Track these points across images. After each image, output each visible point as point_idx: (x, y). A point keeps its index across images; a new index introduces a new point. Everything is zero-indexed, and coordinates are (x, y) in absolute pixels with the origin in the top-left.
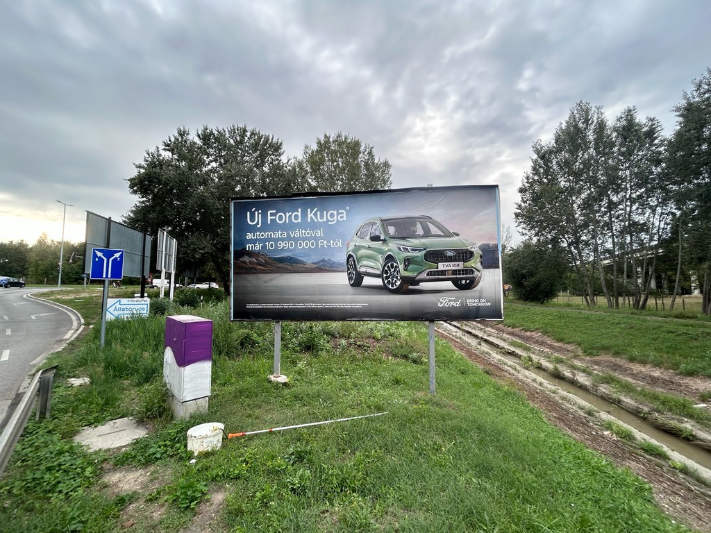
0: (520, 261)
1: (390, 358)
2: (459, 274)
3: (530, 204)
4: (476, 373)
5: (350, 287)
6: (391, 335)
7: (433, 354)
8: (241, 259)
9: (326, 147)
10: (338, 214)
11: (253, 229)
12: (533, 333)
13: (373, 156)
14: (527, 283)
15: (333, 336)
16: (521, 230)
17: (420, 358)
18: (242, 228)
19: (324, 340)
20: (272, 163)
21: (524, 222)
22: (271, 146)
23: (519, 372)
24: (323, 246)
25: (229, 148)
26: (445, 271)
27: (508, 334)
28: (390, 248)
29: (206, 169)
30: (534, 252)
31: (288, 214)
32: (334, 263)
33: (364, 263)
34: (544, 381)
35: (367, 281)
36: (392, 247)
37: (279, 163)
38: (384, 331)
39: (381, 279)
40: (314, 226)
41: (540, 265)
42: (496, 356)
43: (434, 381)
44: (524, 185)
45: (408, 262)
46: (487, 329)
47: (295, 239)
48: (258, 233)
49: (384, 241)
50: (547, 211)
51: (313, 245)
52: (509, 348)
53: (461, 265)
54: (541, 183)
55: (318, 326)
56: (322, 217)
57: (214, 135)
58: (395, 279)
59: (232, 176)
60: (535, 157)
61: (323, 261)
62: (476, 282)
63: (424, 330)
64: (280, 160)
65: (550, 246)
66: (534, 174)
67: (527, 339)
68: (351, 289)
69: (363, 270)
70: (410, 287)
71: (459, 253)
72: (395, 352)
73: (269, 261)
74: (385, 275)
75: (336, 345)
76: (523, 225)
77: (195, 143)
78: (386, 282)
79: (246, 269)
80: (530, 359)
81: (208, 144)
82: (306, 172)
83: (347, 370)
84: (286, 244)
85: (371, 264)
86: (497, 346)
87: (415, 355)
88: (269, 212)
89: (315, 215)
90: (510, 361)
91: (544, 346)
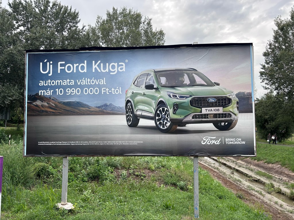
0: (263, 109)
1: (162, 185)
2: (219, 117)
3: (271, 66)
4: (231, 198)
5: (128, 128)
6: (163, 166)
7: (197, 182)
8: (34, 103)
9: (114, 18)
10: (119, 66)
11: (46, 77)
12: (274, 165)
13: (151, 26)
14: (269, 126)
15: (116, 167)
16: (265, 85)
17: (186, 185)
18: (36, 76)
19: (109, 171)
20: (70, 29)
21: (267, 79)
22: (70, 14)
23: (264, 196)
24: (105, 93)
25: (35, 16)
26: (208, 115)
27: (254, 165)
28: (161, 95)
29: (16, 32)
30: (274, 102)
31: (75, 65)
32: (115, 107)
33: (140, 107)
34: (283, 203)
35: (143, 122)
36: (164, 95)
37: (76, 29)
38: (158, 163)
39: (154, 121)
40: (98, 75)
41: (279, 112)
42: (246, 183)
43: (198, 207)
44: (267, 51)
45: (176, 107)
46: (238, 161)
47: (82, 87)
48: (49, 81)
49: (157, 89)
50: (285, 71)
51: (96, 92)
52: (255, 176)
53: (221, 110)
54: (280, 48)
55: (105, 160)
56: (105, 68)
57: (22, 4)
58: (166, 121)
59: (36, 38)
60: (276, 28)
61: (106, 105)
62: (233, 124)
63: (189, 162)
64: (77, 27)
65: (286, 98)
66: (275, 42)
67: (270, 170)
68: (128, 129)
69: (139, 113)
70: (178, 128)
71: (219, 100)
72: (166, 180)
73: (59, 105)
74: (157, 118)
75: (118, 175)
76: (266, 81)
77: (7, 11)
78: (158, 123)
79: (38, 111)
80: (273, 186)
81: (18, 12)
82: (98, 37)
83: (125, 197)
84: (73, 90)
85: (146, 108)
86: (246, 175)
87: (182, 183)
88: (59, 63)
89: (99, 66)
90: (256, 187)
91: (283, 175)
